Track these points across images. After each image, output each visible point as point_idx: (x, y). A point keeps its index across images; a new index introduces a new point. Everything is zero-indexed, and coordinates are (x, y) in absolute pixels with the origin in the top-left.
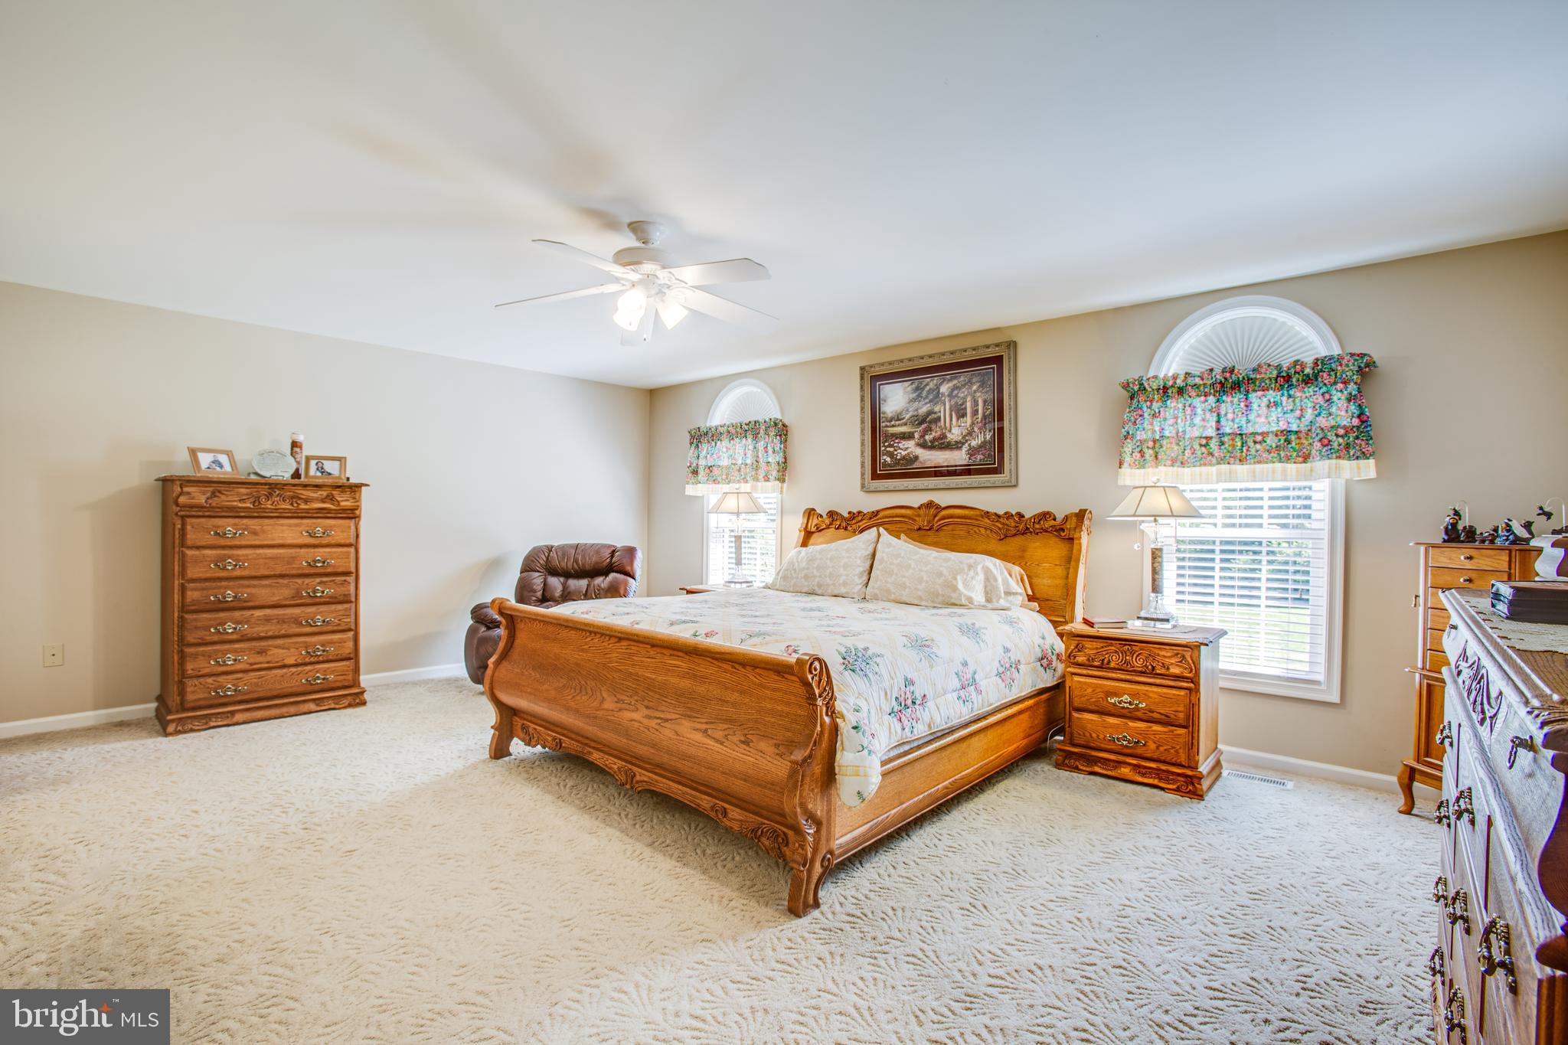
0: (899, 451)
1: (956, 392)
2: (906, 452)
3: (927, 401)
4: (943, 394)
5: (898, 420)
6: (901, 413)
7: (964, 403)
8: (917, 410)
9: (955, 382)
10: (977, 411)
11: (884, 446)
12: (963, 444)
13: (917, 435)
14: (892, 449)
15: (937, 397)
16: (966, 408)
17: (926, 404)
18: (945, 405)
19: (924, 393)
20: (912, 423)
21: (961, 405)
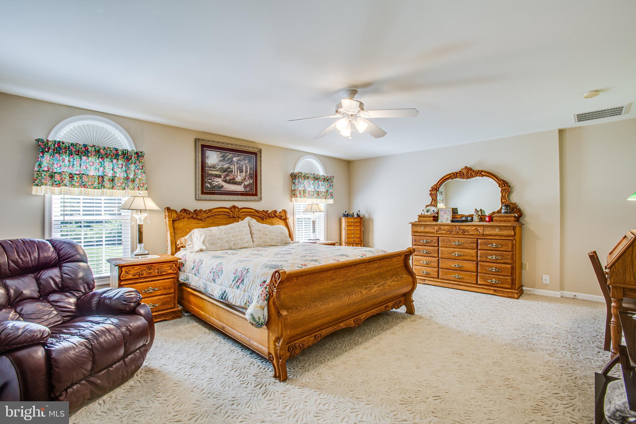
0: (214, 182)
1: (239, 162)
2: (218, 183)
3: (227, 162)
4: (234, 161)
5: (214, 168)
6: (215, 165)
7: (242, 167)
8: (223, 165)
9: (239, 158)
10: (247, 171)
11: (207, 179)
12: (242, 183)
13: (222, 176)
14: (211, 181)
15: (231, 162)
16: (243, 169)
17: (227, 164)
18: (235, 166)
19: (226, 159)
20: (221, 171)
21: (241, 167)
